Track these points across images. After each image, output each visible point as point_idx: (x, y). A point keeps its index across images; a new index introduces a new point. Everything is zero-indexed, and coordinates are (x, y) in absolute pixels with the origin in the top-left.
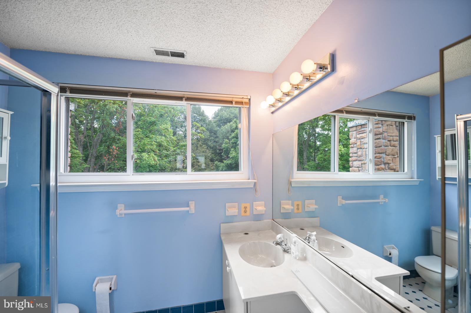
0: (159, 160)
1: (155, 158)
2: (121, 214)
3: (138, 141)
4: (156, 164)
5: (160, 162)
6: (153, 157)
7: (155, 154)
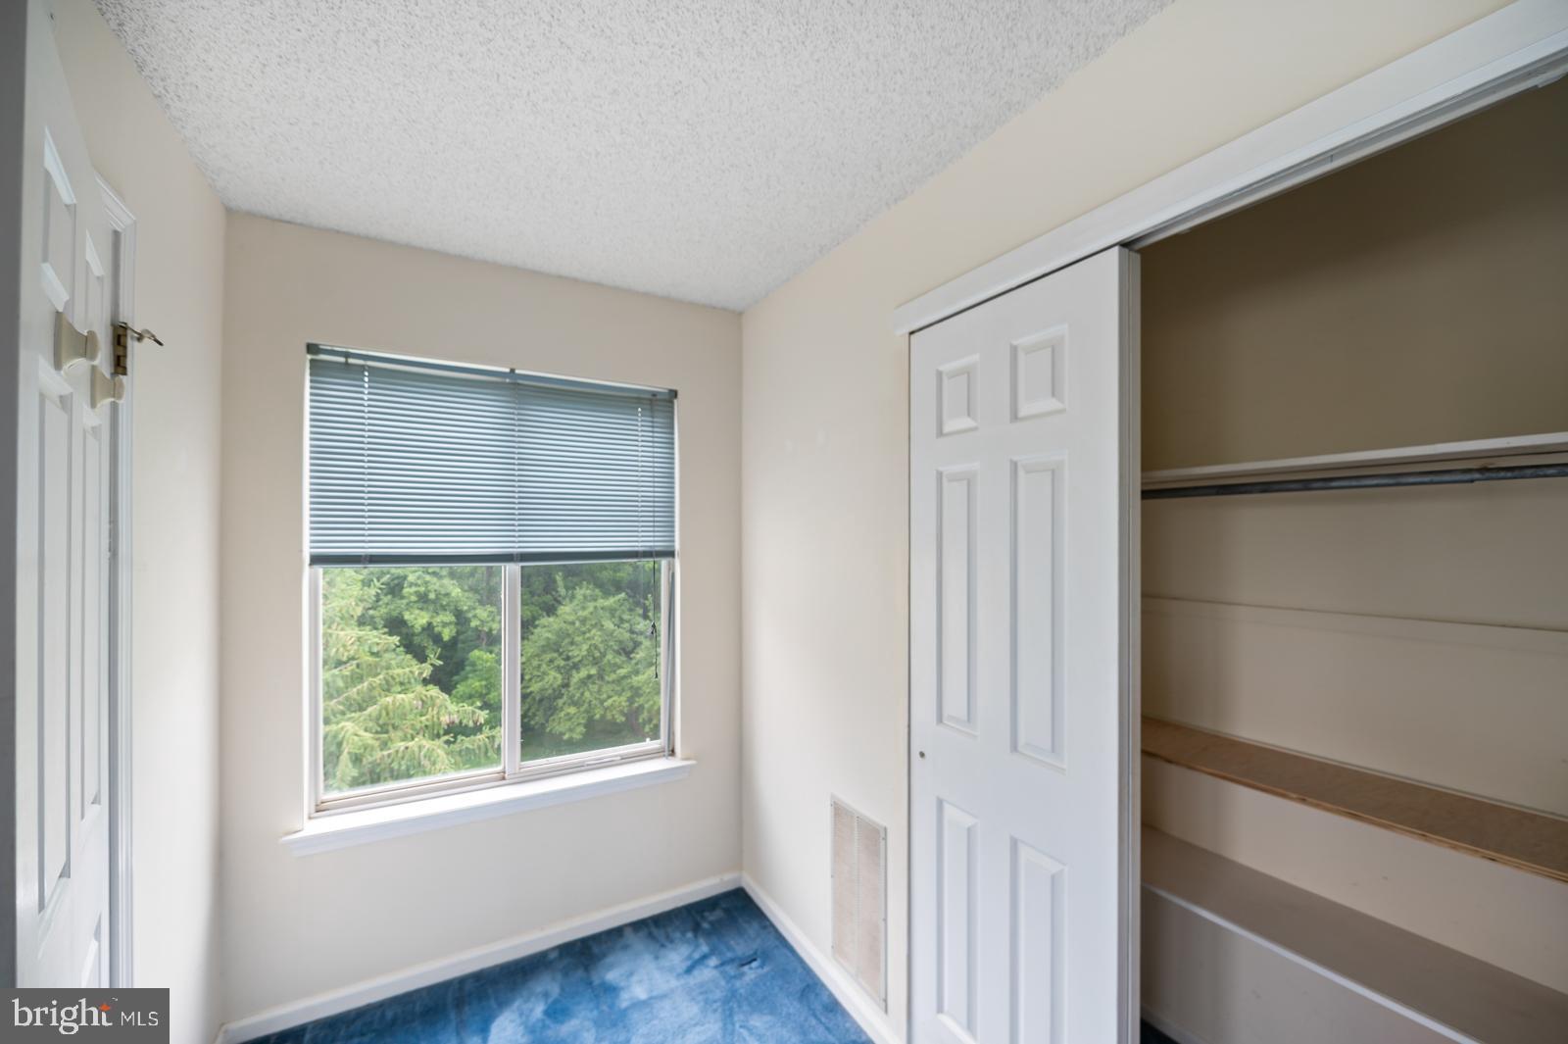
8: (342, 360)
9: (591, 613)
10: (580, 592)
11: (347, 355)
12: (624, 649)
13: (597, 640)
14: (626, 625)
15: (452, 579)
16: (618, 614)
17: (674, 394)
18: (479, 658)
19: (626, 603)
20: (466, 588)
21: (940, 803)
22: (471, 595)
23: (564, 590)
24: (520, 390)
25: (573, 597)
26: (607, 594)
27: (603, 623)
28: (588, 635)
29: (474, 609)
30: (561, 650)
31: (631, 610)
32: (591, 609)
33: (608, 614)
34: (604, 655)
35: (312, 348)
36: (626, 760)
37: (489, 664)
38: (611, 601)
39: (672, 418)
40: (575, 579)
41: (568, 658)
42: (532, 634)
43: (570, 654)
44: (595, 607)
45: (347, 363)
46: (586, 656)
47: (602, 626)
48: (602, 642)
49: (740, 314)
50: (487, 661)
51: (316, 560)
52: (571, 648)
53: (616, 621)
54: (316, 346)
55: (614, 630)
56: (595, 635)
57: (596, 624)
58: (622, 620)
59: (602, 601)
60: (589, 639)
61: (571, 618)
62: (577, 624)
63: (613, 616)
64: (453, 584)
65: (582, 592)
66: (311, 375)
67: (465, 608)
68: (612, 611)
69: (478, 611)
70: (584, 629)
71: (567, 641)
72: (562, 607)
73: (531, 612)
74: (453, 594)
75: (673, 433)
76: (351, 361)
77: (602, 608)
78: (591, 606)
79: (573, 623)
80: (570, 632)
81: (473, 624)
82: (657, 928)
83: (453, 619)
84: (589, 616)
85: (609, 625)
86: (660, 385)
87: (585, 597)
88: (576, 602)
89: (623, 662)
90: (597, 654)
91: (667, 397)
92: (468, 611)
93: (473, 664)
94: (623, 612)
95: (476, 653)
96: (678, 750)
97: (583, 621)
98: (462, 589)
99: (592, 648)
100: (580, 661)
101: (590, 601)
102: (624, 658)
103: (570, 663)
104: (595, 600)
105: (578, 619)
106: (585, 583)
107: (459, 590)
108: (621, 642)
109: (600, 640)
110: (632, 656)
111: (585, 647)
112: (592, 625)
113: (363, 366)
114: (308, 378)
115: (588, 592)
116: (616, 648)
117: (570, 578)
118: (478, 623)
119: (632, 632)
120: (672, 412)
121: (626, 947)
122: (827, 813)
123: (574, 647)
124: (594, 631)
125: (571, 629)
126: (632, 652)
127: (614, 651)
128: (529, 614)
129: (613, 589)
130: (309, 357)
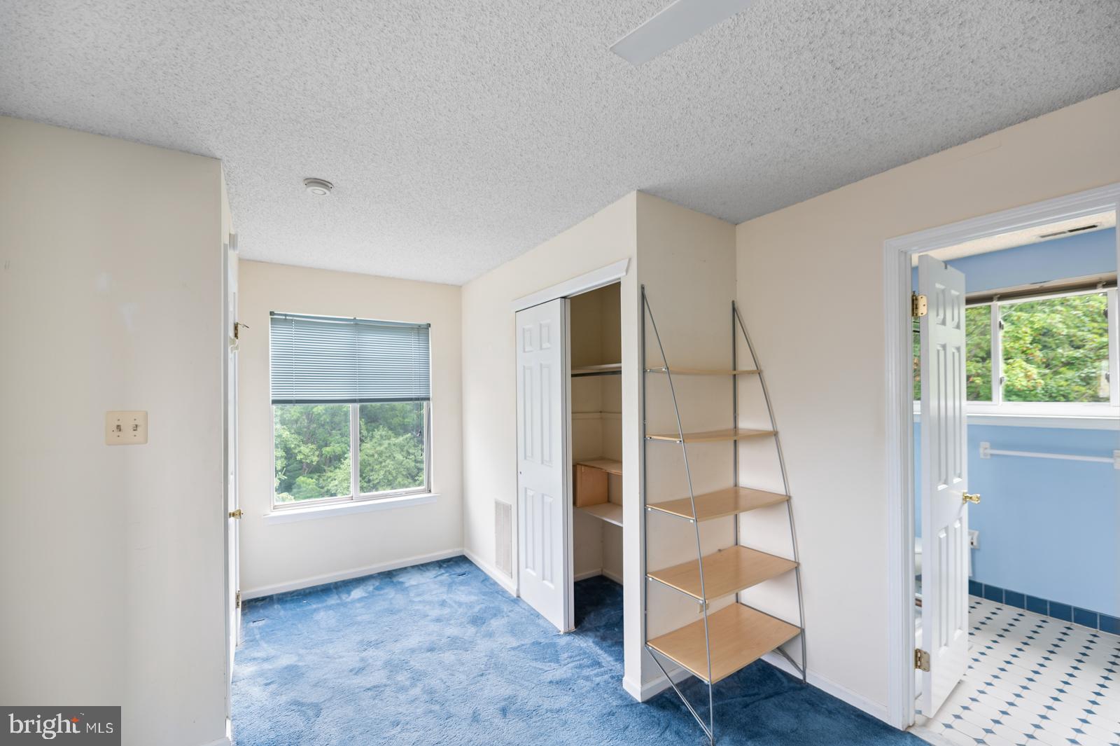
0: (1043, 376)
1: (1029, 371)
2: (985, 455)
3: (977, 331)
4: (1035, 388)
5: (1049, 381)
6: (1022, 368)
7: (1027, 361)
8: (284, 317)
9: (386, 449)
10: (377, 434)
11: (286, 315)
12: (410, 474)
13: (391, 467)
14: (412, 457)
15: (282, 425)
16: (405, 448)
17: (429, 325)
18: (303, 482)
19: (412, 441)
20: (293, 431)
21: (526, 489)
22: (296, 436)
23: (366, 432)
24: (359, 326)
25: (372, 437)
26: (397, 435)
27: (395, 455)
28: (383, 464)
29: (299, 446)
30: (364, 475)
31: (415, 446)
32: (386, 445)
33: (398, 449)
34: (395, 478)
35: (272, 313)
36: (407, 493)
37: (311, 486)
38: (401, 439)
39: (428, 336)
40: (373, 424)
41: (369, 481)
42: (342, 464)
43: (371, 478)
44: (389, 444)
45: (286, 319)
46: (382, 479)
47: (394, 458)
48: (394, 469)
49: (461, 287)
50: (309, 484)
51: (274, 402)
52: (371, 474)
53: (404, 453)
54: (273, 312)
55: (403, 460)
56: (389, 464)
57: (390, 456)
58: (409, 453)
59: (394, 439)
60: (384, 467)
61: (371, 452)
62: (376, 456)
63: (402, 450)
64: (284, 428)
65: (379, 433)
66: (272, 324)
67: (293, 446)
68: (402, 448)
69: (302, 448)
70: (380, 460)
71: (368, 468)
72: (364, 444)
73: (342, 448)
74: (284, 436)
75: (428, 343)
76: (287, 318)
77: (394, 445)
78: (386, 443)
79: (373, 456)
80: (371, 462)
81: (299, 458)
82: (422, 567)
83: (284, 454)
84: (384, 450)
85: (399, 457)
86: (423, 322)
87: (381, 436)
88: (374, 440)
89: (410, 483)
90: (391, 478)
91: (426, 327)
92: (295, 448)
93: (299, 487)
94: (410, 447)
95: (301, 479)
96: (432, 490)
97: (380, 454)
98: (290, 431)
99: (388, 473)
100: (378, 483)
101: (385, 440)
102: (410, 480)
103: (371, 484)
104: (389, 439)
105: (376, 452)
106: (381, 426)
107: (288, 433)
108: (408, 469)
109: (392, 467)
110: (416, 478)
111: (382, 473)
112: (386, 457)
113: (292, 320)
114: (270, 325)
115: (384, 433)
116: (404, 473)
117: (369, 424)
118: (302, 457)
119: (416, 461)
120: (428, 334)
121: (408, 572)
122: (493, 505)
123: (374, 473)
124: (388, 461)
125: (371, 460)
126: (417, 475)
127: (403, 475)
128: (340, 449)
129: (401, 431)
130: (270, 317)
